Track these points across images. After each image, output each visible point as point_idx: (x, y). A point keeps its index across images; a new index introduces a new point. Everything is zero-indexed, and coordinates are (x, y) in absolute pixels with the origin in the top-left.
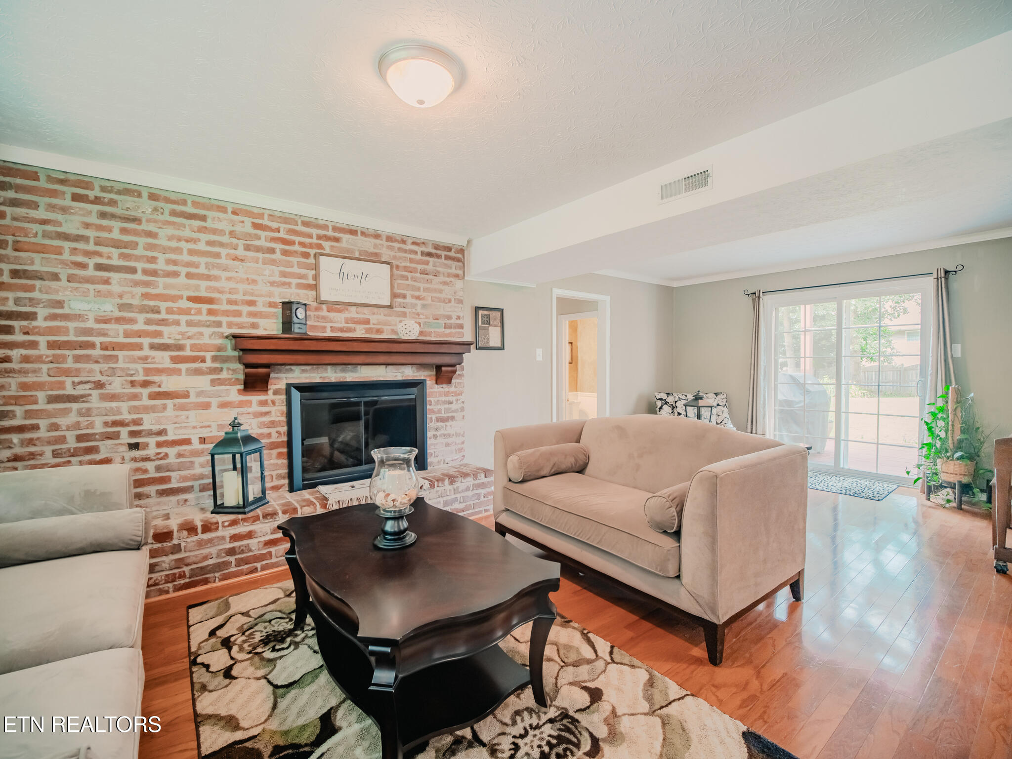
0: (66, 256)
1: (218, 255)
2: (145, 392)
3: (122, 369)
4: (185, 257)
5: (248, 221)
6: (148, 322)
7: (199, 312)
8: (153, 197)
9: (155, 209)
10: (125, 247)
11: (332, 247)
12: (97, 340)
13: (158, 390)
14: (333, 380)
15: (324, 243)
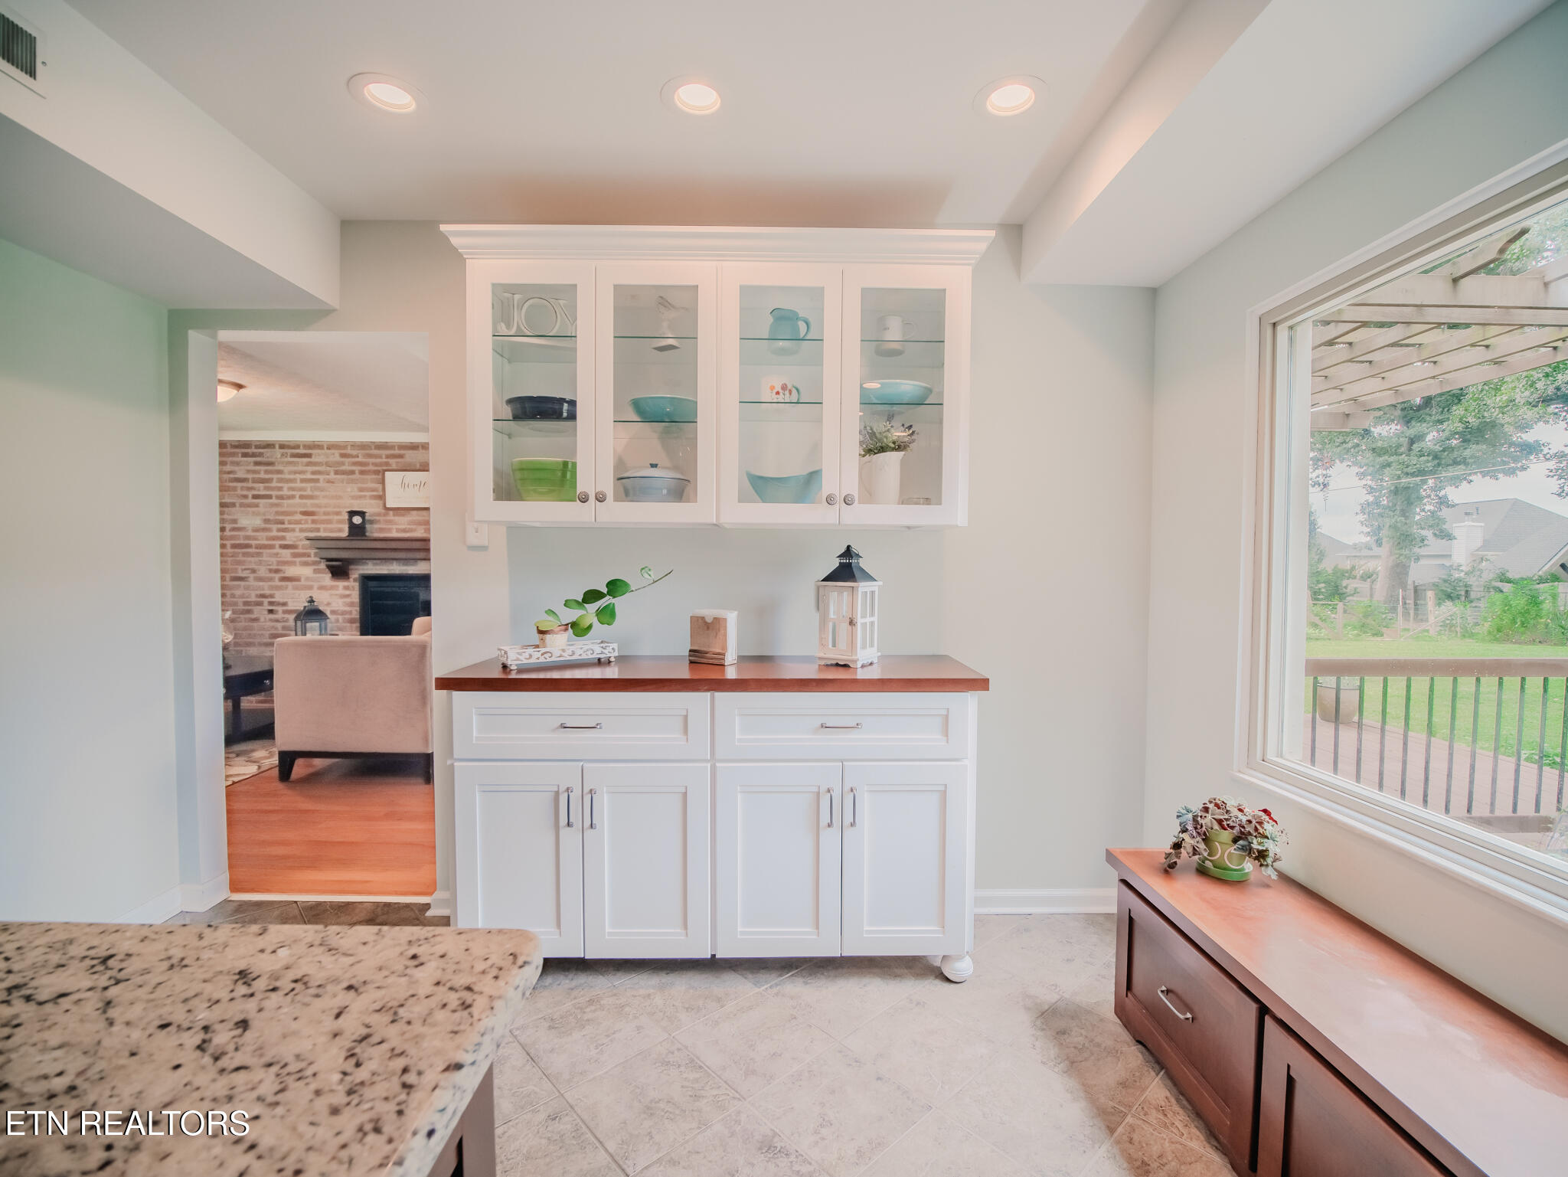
0: (239, 492)
1: (317, 481)
2: (277, 576)
3: (265, 561)
4: (298, 485)
5: (337, 452)
6: (279, 530)
7: (306, 522)
8: (282, 446)
9: (282, 455)
10: (267, 482)
11: (397, 462)
12: (253, 542)
13: (283, 575)
14: (397, 572)
15: (391, 461)
